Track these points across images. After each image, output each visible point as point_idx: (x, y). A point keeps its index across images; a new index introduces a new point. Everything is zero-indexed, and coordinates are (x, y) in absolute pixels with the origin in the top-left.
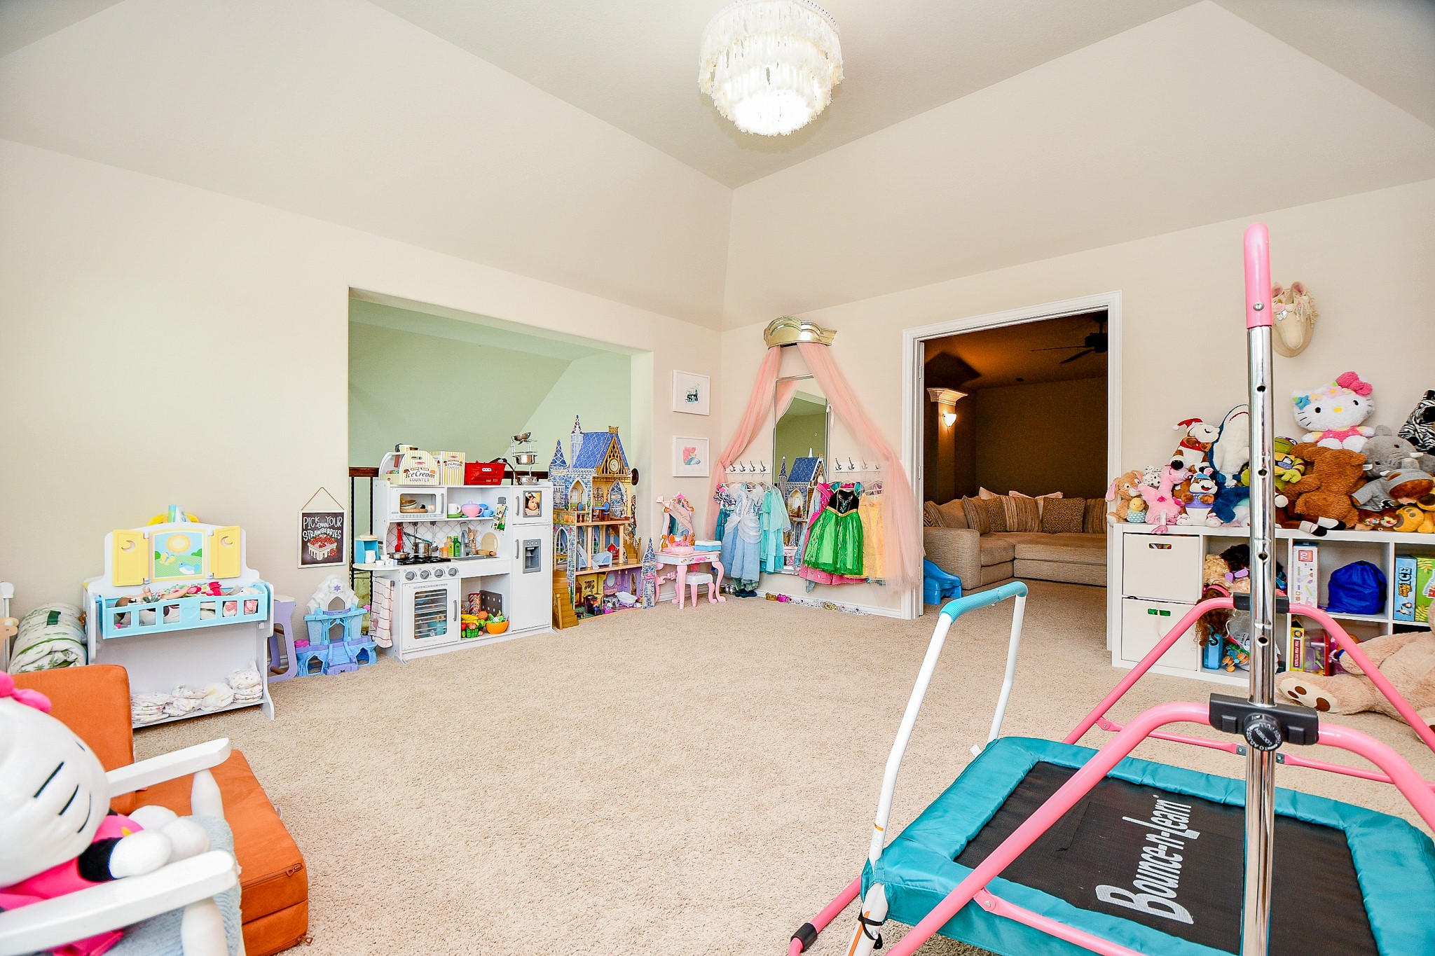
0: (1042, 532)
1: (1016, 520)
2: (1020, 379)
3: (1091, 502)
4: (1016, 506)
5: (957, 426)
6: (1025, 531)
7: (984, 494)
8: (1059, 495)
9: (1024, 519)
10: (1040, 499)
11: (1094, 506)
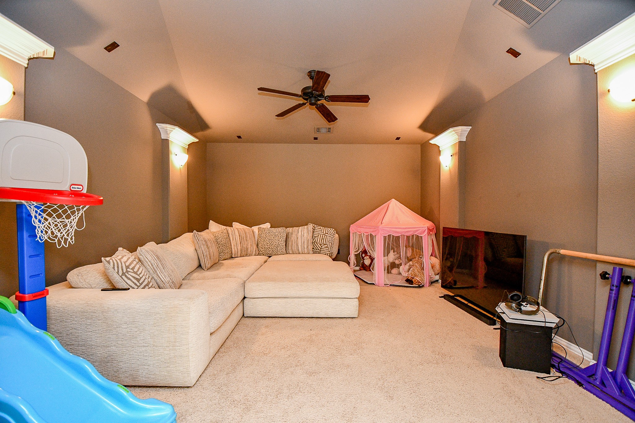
0: (259, 254)
1: (239, 248)
2: (239, 137)
3: (290, 230)
4: (239, 236)
5: (189, 166)
6: (246, 255)
7: (214, 226)
8: (268, 225)
9: (245, 246)
10: (255, 229)
11: (292, 234)
